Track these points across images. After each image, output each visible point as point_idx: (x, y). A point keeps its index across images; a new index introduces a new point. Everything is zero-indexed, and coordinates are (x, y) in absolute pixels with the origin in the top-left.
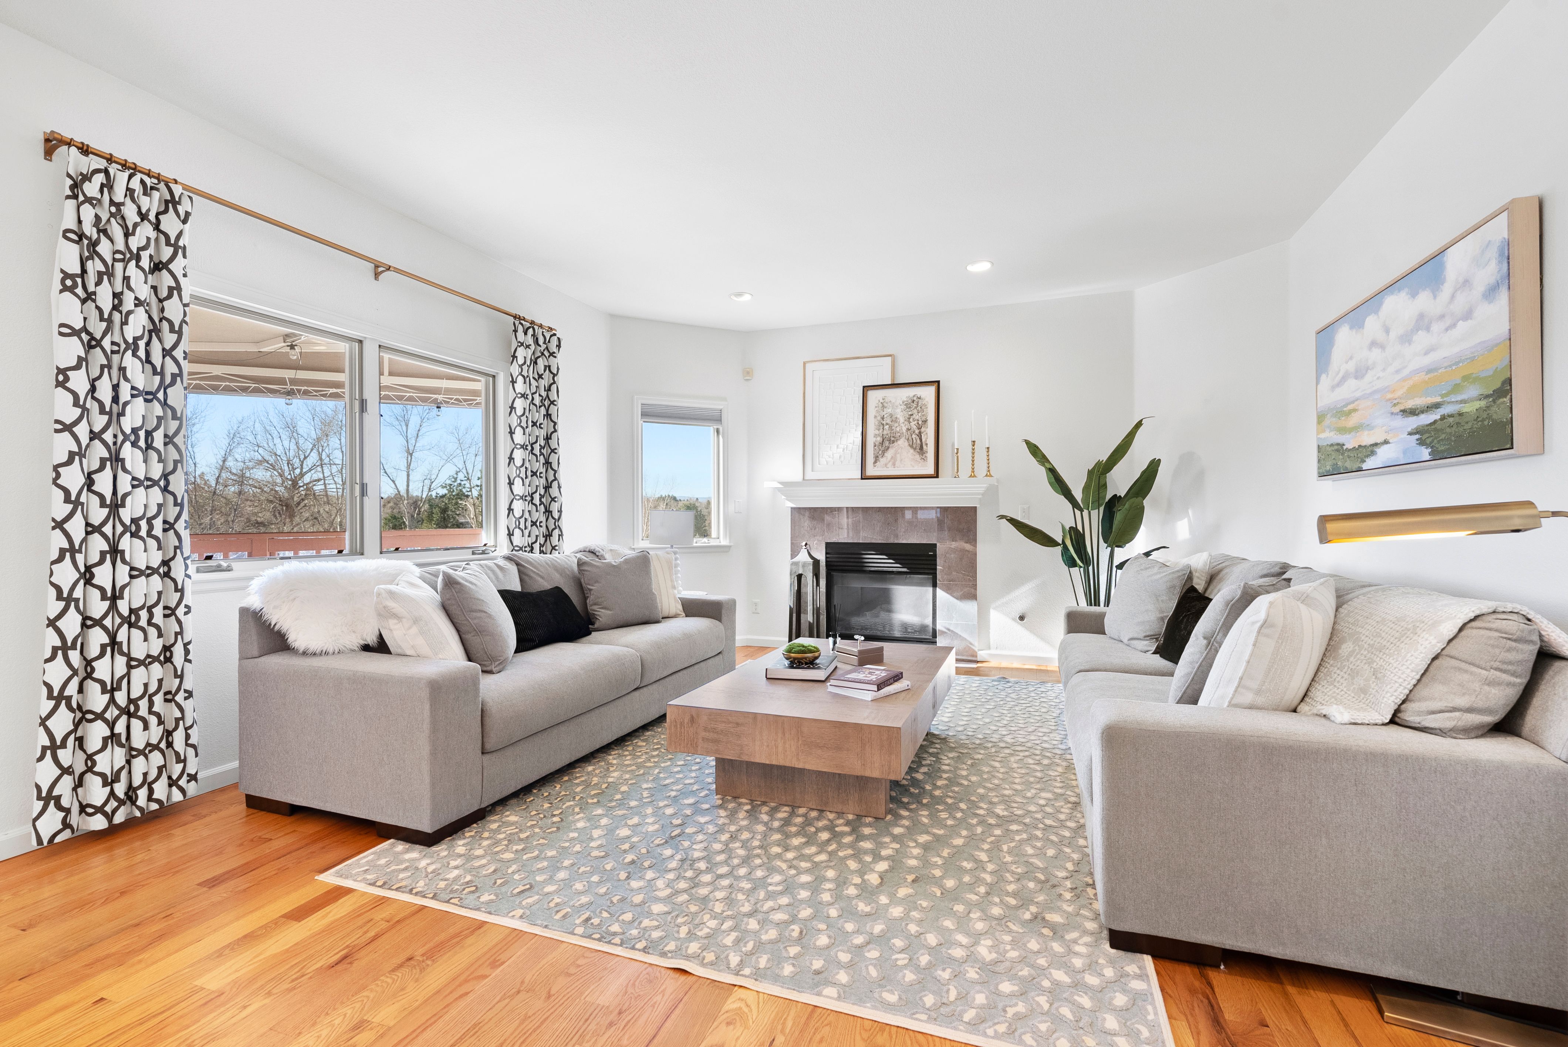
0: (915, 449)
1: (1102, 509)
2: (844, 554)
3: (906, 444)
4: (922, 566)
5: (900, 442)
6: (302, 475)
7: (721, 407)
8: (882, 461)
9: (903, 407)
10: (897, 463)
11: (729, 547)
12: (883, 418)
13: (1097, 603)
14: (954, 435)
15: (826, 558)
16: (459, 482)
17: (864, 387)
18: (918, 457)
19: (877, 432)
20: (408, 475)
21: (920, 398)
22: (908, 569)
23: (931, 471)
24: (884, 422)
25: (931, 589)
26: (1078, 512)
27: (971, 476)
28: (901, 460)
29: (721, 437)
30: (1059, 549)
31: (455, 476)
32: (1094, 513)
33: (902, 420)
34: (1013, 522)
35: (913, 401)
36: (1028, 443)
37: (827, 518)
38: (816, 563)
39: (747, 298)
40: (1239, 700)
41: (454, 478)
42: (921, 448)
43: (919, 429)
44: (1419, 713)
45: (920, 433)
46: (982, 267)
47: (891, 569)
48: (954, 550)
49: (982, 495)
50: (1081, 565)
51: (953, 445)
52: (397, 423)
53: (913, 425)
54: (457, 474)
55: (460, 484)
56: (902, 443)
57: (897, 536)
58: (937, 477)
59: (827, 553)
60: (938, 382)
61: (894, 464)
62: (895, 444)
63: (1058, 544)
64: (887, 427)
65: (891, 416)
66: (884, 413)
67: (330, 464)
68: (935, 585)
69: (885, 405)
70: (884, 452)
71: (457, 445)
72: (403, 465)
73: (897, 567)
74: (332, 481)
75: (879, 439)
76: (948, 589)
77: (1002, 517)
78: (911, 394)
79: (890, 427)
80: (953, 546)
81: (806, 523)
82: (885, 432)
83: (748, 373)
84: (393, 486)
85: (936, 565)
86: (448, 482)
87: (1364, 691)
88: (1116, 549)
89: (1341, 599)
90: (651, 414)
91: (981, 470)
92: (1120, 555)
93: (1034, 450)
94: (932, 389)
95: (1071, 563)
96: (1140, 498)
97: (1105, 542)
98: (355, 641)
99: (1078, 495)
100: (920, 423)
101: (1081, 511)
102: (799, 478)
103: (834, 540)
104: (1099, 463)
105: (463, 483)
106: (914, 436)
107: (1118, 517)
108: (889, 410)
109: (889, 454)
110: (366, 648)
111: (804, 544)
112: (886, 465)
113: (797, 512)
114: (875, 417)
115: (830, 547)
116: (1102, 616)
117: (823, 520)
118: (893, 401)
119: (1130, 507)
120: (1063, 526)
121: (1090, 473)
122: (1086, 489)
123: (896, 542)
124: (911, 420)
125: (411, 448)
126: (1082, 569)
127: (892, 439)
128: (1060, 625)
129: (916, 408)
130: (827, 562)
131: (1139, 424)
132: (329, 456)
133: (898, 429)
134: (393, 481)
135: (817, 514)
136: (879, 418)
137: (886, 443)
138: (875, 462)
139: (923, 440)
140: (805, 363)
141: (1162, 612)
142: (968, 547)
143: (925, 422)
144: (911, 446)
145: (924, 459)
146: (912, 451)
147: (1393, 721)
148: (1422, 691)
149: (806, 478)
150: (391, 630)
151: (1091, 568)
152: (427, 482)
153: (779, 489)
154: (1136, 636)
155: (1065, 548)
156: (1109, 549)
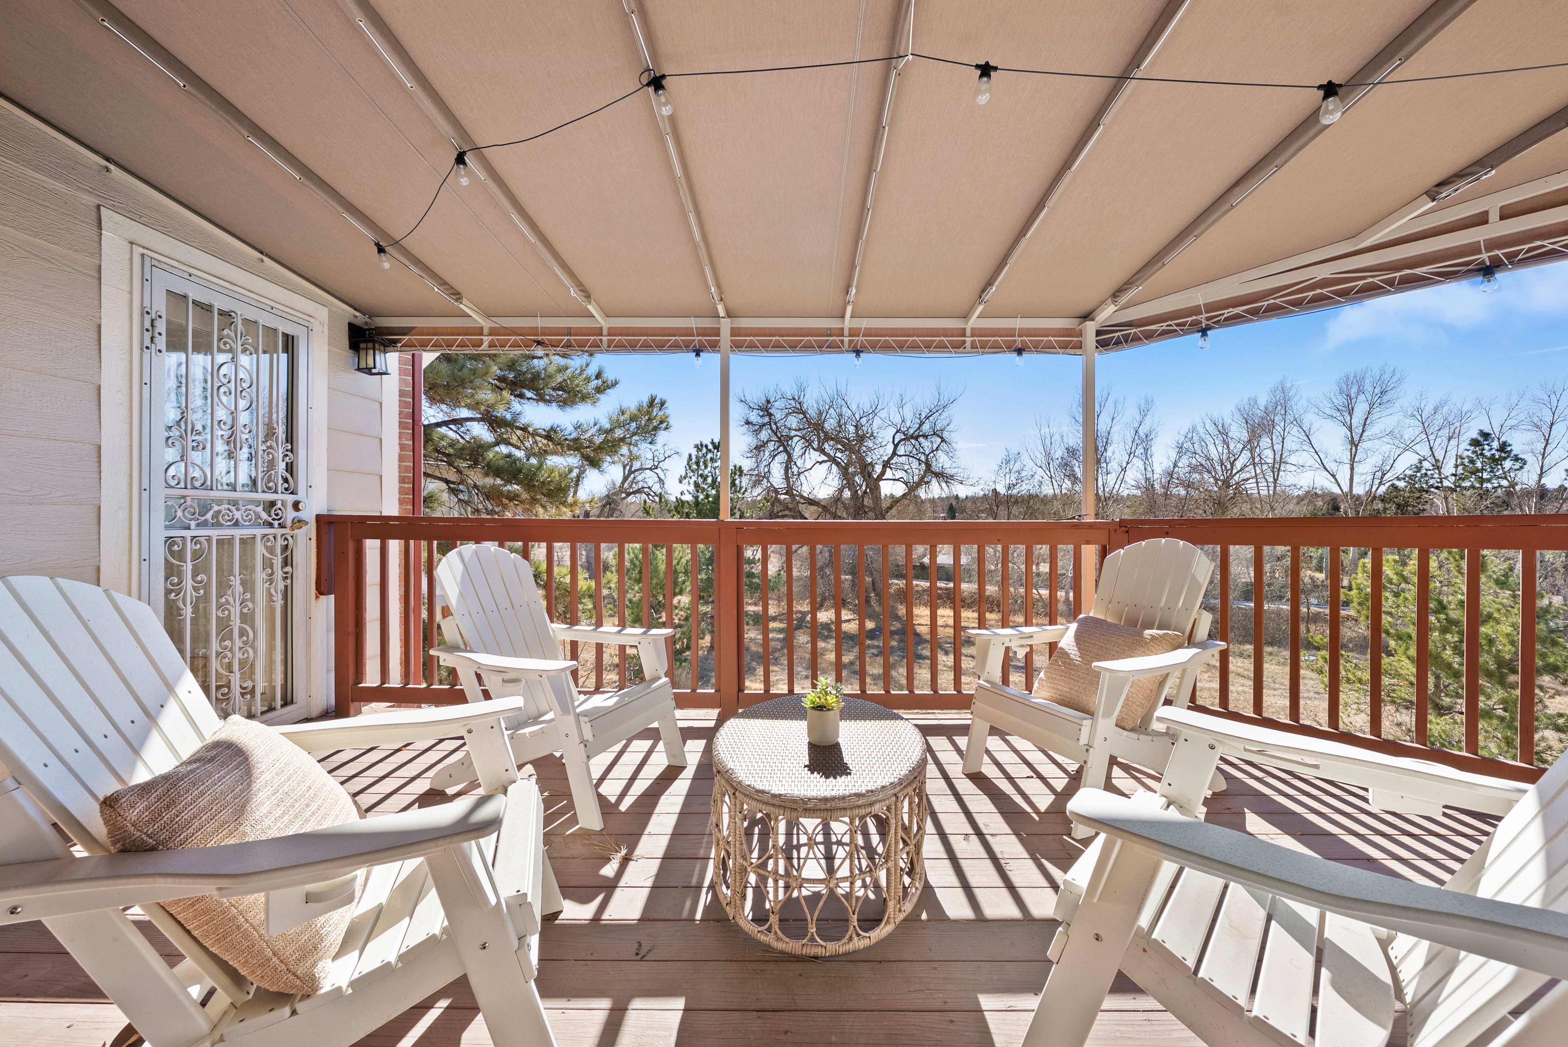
6: (1232, 476)
16: (1424, 471)
20: (1352, 469)
31: (1419, 465)
41: (1417, 467)
52: (1338, 414)
54: (1421, 463)
55: (1426, 474)
67: (1262, 464)
71: (1421, 429)
72: (1346, 457)
74: (1263, 480)
84: (1333, 480)
86: (1408, 472)
105: (1429, 473)
125: (1356, 438)
132: (1259, 455)
134: (1334, 476)
152: (1379, 474)
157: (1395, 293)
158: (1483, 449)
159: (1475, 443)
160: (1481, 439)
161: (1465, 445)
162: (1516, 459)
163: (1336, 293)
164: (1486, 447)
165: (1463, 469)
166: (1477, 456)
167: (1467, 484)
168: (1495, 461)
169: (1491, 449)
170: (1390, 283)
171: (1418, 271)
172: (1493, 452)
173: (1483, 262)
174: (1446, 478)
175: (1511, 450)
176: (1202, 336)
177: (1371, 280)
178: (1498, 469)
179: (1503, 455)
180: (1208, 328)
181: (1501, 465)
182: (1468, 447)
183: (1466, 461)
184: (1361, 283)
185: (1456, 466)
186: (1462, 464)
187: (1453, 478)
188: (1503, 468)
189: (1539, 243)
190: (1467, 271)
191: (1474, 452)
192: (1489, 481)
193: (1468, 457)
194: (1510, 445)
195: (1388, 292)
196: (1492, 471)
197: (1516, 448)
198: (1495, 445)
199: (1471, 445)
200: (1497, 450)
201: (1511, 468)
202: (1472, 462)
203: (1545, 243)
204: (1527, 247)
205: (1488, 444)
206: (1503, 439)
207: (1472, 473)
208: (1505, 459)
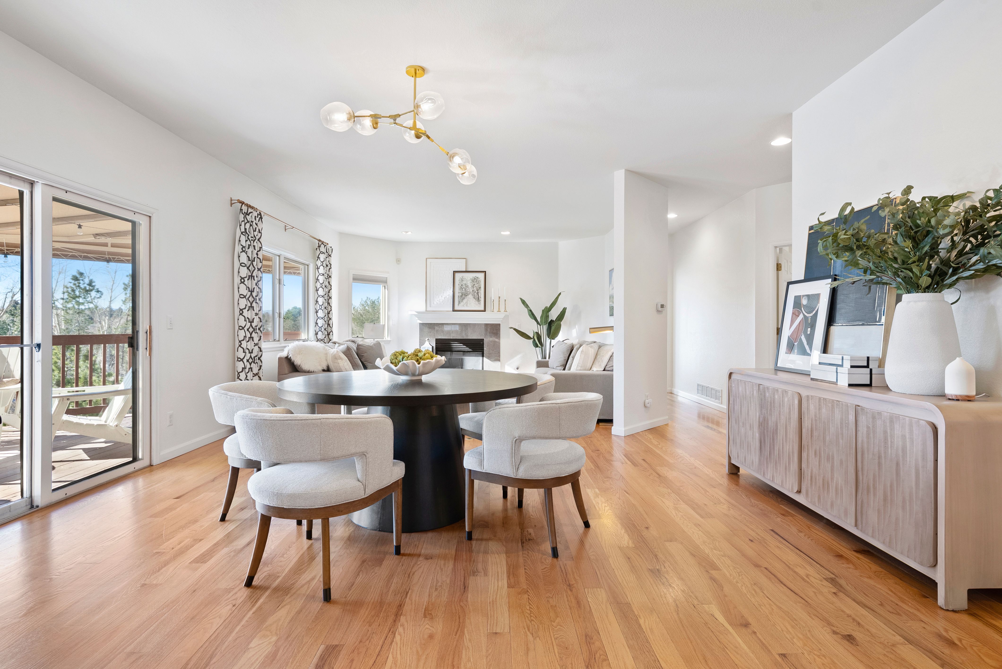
0: (476, 299)
1: (547, 325)
2: (444, 343)
3: (472, 297)
4: (478, 348)
5: (469, 296)
7: (386, 276)
8: (462, 304)
9: (471, 281)
10: (468, 305)
11: (390, 341)
12: (462, 285)
13: (545, 358)
14: (492, 293)
15: (436, 345)
17: (454, 271)
18: (477, 302)
19: (459, 291)
21: (478, 278)
22: (472, 349)
23: (483, 309)
24: (462, 287)
25: (481, 358)
26: (539, 326)
27: (498, 311)
28: (470, 303)
29: (386, 290)
30: (532, 340)
32: (545, 327)
33: (470, 286)
34: (515, 329)
35: (475, 279)
36: (521, 299)
37: (436, 328)
38: (433, 347)
39: (410, 233)
40: (577, 369)
42: (478, 299)
43: (477, 291)
44: (608, 368)
45: (478, 292)
46: (507, 233)
47: (465, 350)
48: (491, 341)
49: (503, 319)
50: (540, 346)
51: (491, 298)
53: (475, 289)
56: (470, 296)
57: (467, 336)
58: (485, 311)
59: (436, 343)
60: (485, 272)
61: (467, 305)
62: (467, 297)
63: (531, 339)
64: (464, 289)
65: (466, 284)
66: (462, 283)
68: (483, 356)
69: (463, 280)
70: (462, 300)
73: (467, 349)
75: (460, 294)
76: (489, 358)
77: (511, 328)
78: (474, 276)
79: (465, 289)
80: (491, 340)
81: (426, 330)
82: (463, 292)
83: (399, 261)
85: (483, 348)
87: (600, 365)
88: (552, 340)
89: (600, 347)
90: (357, 279)
91: (502, 309)
92: (554, 342)
93: (523, 302)
94: (483, 274)
95: (536, 346)
96: (560, 322)
97: (548, 338)
98: (320, 368)
99: (539, 320)
100: (478, 288)
101: (540, 326)
102: (423, 309)
103: (440, 337)
104: (546, 307)
106: (475, 294)
107: (553, 328)
108: (465, 282)
109: (465, 301)
110: (324, 371)
111: (427, 339)
112: (463, 305)
113: (423, 325)
114: (459, 285)
115: (438, 341)
116: (548, 362)
117: (435, 329)
118: (466, 278)
119: (557, 324)
120: (534, 332)
121: (543, 311)
122: (542, 317)
123: (467, 338)
124: (474, 287)
126: (540, 348)
127: (466, 294)
128: (535, 365)
129: (476, 282)
130: (436, 347)
131: (560, 294)
133: (468, 290)
135: (431, 326)
136: (460, 285)
137: (464, 296)
138: (459, 304)
139: (479, 296)
140: (426, 259)
141: (565, 358)
142: (497, 340)
143: (480, 288)
144: (474, 298)
145: (480, 304)
146: (474, 300)
147: (604, 370)
148: (609, 363)
149: (427, 310)
150: (338, 363)
151: (543, 348)
153: (415, 315)
154: (558, 365)
155: (534, 340)
156: (550, 340)
157: (82, 260)
158: (79, 283)
159: (75, 278)
160: (78, 276)
161: (69, 279)
162: (98, 291)
163: (62, 254)
164: (81, 282)
165: (68, 295)
166: (76, 287)
167: (70, 305)
168: (87, 291)
169: (84, 284)
170: (81, 256)
171: (89, 255)
172: (85, 285)
173: (106, 258)
174: (57, 300)
175: (95, 285)
176: (5, 257)
177: (74, 254)
178: (88, 298)
179: (91, 288)
180: (7, 254)
181: (90, 294)
182: (71, 281)
183: (70, 290)
184: (71, 254)
185: (64, 293)
186: (67, 292)
187: (62, 301)
188: (91, 296)
189: (120, 257)
190: (103, 259)
191: (75, 284)
192: (83, 304)
193: (71, 287)
194: (94, 282)
195: (80, 259)
196: (85, 298)
197: (98, 284)
198: (87, 281)
199: (73, 279)
200: (88, 285)
201: (95, 297)
202: (73, 291)
203: (121, 257)
204: (117, 257)
205: (82, 280)
206: (91, 278)
207: (74, 298)
208: (91, 290)
